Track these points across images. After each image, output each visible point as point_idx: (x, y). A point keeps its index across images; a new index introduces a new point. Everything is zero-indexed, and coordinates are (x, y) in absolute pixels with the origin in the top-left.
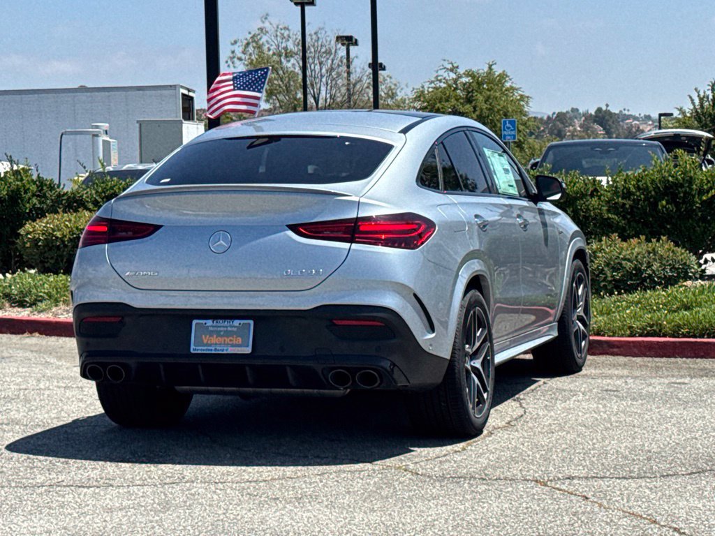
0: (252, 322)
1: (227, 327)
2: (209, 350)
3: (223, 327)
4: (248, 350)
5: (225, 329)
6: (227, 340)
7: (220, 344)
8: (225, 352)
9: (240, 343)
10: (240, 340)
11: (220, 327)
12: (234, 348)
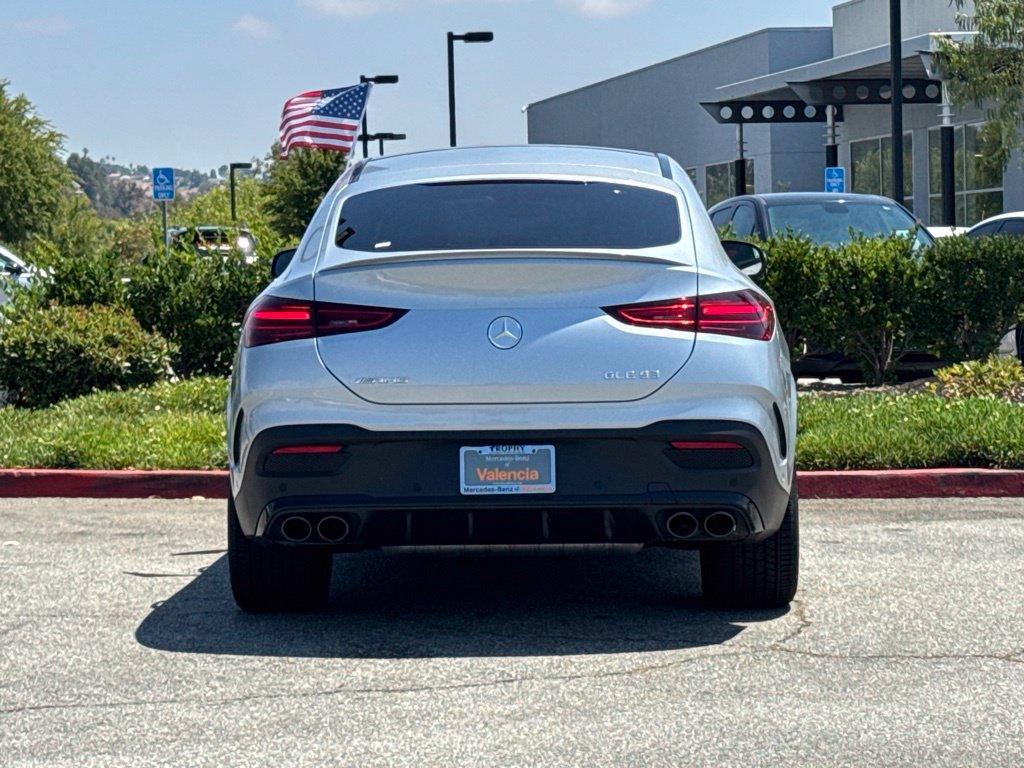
0: (552, 448)
1: (513, 456)
2: (489, 490)
3: (508, 455)
4: (551, 488)
5: (512, 459)
6: (517, 475)
7: (507, 481)
8: (514, 492)
9: (537, 478)
10: (535, 475)
11: (503, 456)
12: (528, 486)
